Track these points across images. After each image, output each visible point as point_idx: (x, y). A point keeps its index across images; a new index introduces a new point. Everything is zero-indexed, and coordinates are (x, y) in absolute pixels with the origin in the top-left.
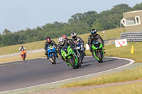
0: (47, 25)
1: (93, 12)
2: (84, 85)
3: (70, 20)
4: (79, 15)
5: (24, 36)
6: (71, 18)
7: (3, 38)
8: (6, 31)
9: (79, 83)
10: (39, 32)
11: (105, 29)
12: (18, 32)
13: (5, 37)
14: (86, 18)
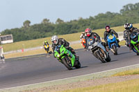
0: (99, 15)
2: (135, 74)
3: (121, 10)
4: (131, 5)
5: (76, 26)
7: (56, 28)
8: (59, 20)
9: (131, 72)
10: (92, 22)
12: (71, 21)
13: (58, 26)
14: (137, 9)
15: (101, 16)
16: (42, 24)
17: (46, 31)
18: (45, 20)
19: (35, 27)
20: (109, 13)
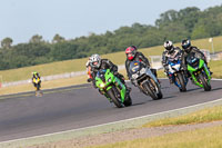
0: (122, 28)
1: (195, 9)
2: (179, 123)
3: (158, 21)
4: (173, 13)
5: (85, 46)
6: (159, 18)
7: (52, 49)
8: (57, 37)
9: (172, 120)
10: (110, 39)
11: (212, 36)
12: (77, 39)
13: (56, 47)
14: (182, 19)
15: (125, 31)
16: (30, 44)
17: (37, 55)
18: (36, 37)
19: (20, 48)
20: (137, 25)
